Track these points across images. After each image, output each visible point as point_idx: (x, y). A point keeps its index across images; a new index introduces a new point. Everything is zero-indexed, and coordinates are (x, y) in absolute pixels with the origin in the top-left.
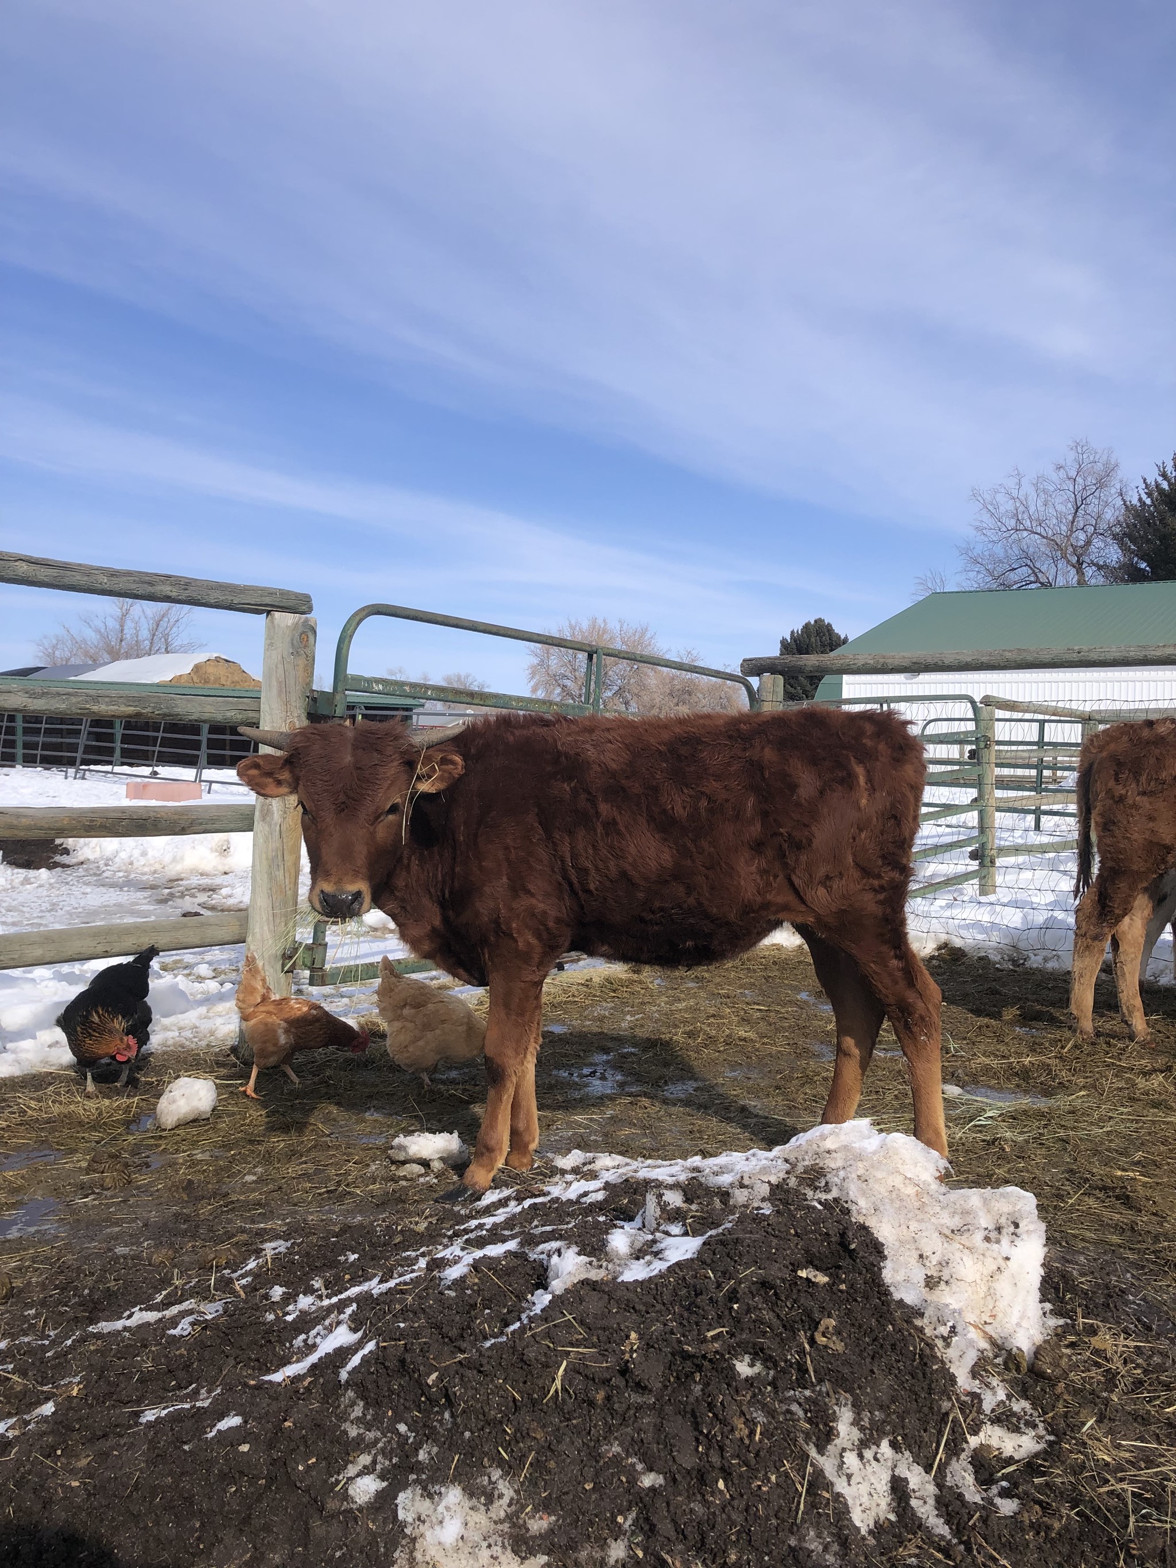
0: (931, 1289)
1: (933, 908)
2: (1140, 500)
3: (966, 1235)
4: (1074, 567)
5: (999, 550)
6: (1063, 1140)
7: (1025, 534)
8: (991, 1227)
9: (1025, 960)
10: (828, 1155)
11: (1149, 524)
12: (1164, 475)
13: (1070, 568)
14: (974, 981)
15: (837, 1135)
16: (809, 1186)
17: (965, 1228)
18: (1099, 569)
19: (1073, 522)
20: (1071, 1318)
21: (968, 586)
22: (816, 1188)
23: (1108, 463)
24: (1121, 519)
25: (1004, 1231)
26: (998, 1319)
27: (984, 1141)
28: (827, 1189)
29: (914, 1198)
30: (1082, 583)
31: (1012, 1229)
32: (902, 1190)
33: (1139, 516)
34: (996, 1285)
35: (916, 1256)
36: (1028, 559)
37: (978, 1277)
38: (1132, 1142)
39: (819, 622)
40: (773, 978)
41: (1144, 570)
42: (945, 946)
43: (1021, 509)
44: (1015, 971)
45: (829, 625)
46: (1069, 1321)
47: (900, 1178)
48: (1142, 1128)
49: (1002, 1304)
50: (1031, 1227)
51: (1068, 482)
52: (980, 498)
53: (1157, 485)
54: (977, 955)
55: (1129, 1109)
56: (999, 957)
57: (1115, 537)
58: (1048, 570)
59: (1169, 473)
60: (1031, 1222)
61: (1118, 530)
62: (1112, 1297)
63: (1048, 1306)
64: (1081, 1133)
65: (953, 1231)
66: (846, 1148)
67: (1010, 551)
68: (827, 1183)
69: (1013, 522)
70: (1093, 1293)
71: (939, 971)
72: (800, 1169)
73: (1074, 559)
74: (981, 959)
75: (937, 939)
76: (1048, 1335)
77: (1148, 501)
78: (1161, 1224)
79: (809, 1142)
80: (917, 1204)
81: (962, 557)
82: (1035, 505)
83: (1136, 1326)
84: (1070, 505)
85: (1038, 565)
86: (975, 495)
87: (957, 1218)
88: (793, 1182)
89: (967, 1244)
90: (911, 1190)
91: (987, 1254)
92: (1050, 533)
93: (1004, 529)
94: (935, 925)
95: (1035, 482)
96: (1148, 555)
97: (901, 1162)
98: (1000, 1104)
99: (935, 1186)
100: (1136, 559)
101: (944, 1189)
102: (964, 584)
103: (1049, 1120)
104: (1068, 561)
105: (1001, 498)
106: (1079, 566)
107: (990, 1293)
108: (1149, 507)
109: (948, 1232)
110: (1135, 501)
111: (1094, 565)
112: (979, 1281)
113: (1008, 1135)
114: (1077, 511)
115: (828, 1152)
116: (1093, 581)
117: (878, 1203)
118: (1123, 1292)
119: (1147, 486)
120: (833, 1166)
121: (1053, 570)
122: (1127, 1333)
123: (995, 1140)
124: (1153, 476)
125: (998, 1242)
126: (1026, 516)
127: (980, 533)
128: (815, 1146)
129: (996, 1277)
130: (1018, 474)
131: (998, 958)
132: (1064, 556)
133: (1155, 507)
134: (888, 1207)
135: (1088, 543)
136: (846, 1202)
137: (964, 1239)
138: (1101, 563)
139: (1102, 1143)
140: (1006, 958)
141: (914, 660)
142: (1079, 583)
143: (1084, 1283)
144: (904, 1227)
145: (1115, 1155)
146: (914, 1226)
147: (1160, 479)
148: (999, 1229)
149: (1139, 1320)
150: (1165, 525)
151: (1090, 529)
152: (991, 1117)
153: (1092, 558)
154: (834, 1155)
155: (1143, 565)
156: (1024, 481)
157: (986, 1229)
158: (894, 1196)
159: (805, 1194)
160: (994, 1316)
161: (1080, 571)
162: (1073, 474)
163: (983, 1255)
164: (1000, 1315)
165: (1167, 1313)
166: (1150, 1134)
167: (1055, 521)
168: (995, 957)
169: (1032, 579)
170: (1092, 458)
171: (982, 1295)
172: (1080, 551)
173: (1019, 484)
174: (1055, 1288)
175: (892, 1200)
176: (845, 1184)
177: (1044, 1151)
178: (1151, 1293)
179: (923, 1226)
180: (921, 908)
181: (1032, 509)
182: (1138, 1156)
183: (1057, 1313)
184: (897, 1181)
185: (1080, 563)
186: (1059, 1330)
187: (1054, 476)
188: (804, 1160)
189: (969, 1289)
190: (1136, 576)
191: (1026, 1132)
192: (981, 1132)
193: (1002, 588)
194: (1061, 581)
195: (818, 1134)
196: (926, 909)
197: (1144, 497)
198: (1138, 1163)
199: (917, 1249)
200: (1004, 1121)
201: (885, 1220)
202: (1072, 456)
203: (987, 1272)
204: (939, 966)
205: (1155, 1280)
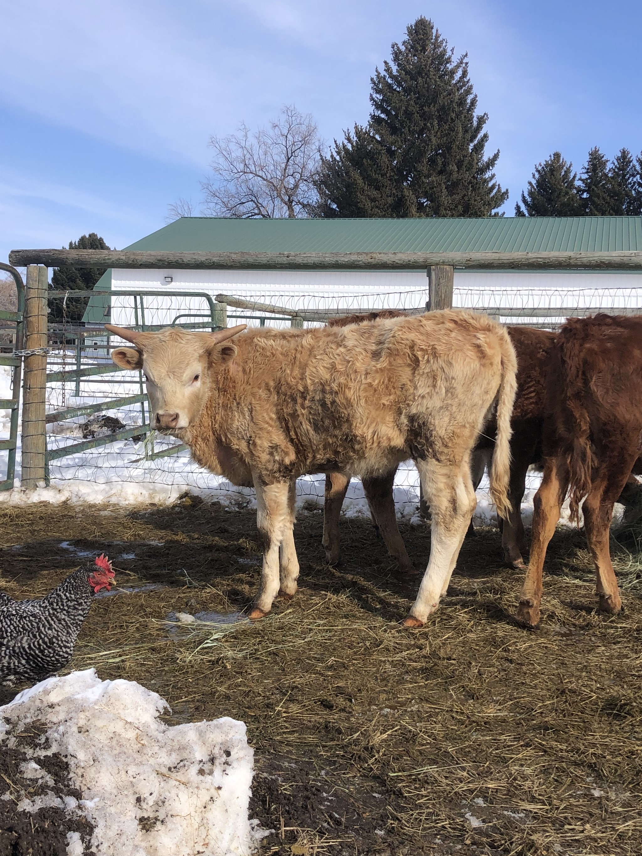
0: (147, 831)
1: (176, 465)
2: (332, 156)
3: (182, 771)
4: (286, 204)
5: (232, 188)
6: (274, 653)
7: (251, 176)
8: (206, 758)
9: (248, 503)
10: (50, 710)
11: (338, 175)
12: (349, 139)
13: (283, 205)
14: (208, 523)
15: (62, 687)
16: (29, 744)
17: (182, 764)
18: (303, 207)
19: (285, 170)
20: (275, 827)
21: (209, 213)
22: (36, 745)
23: (309, 126)
24: (319, 169)
25: (217, 762)
26: (210, 846)
27: (210, 661)
28: (47, 745)
29: (133, 741)
30: (292, 216)
31: (224, 758)
32: (123, 735)
33: (331, 168)
34: (209, 815)
35: (133, 800)
36: (253, 196)
37: (192, 810)
38: (326, 648)
39: (92, 236)
40: (38, 531)
41: (335, 210)
42: (186, 495)
43: (248, 156)
44: (240, 513)
45: (101, 239)
46: (273, 831)
47: (121, 724)
48: (334, 636)
49: (214, 832)
50: (241, 754)
51: (281, 138)
52: (217, 145)
53: (344, 146)
54: (210, 501)
55: (325, 621)
56: (228, 502)
57: (315, 183)
58: (268, 205)
59: (352, 137)
60: (242, 749)
61: (317, 178)
62: (309, 799)
63: (256, 821)
64: (288, 646)
65: (170, 769)
66: (69, 700)
67: (239, 188)
68: (47, 739)
69: (242, 166)
70: (294, 797)
71: (181, 516)
72: (21, 727)
73: (286, 199)
74: (214, 504)
75: (179, 490)
76: (256, 848)
77: (338, 158)
78: (348, 719)
79: (32, 699)
80: (136, 747)
81: (204, 191)
82: (258, 153)
83: (329, 824)
84: (283, 156)
85: (260, 201)
86: (213, 142)
87: (174, 755)
88: (12, 743)
89: (183, 780)
90: (131, 734)
91: (201, 787)
92: (269, 177)
93: (236, 171)
94: (178, 479)
95: (258, 136)
96: (338, 198)
97: (122, 707)
98: (225, 626)
99: (155, 727)
100: (329, 201)
101: (163, 727)
102: (206, 212)
103: (263, 637)
104: (282, 200)
105: (233, 146)
106: (289, 204)
107: (204, 824)
108: (338, 162)
109: (165, 771)
110: (329, 158)
111: (300, 204)
112: (193, 814)
113: (230, 654)
114: (288, 161)
115: (52, 706)
116: (300, 216)
117: (98, 753)
118: (319, 791)
119: (337, 146)
120: (55, 720)
121: (271, 206)
122: (321, 833)
123: (219, 659)
124: (341, 140)
125: (211, 773)
126: (251, 162)
127: (217, 173)
128: (38, 703)
129: (208, 807)
130: (245, 128)
131: (226, 503)
132: (279, 196)
133: (343, 163)
134: (106, 756)
135: (296, 186)
136: (66, 756)
137: (180, 776)
138: (305, 203)
139: (304, 652)
140: (233, 502)
141: (159, 258)
142: (290, 217)
143: (286, 788)
144: (123, 773)
145: (314, 662)
146: (132, 770)
147: (346, 142)
148: (212, 760)
149: (331, 817)
150: (350, 177)
151: (298, 176)
152: (217, 639)
153: (299, 197)
154: (57, 708)
155: (334, 206)
156: (249, 135)
157: (201, 761)
158: (114, 742)
159: (25, 754)
160: (206, 845)
161: (290, 208)
162: (285, 132)
163: (197, 787)
164: (212, 843)
165: (353, 804)
166: (340, 640)
167: (272, 168)
168: (225, 502)
169: (256, 211)
170: (298, 121)
171: (196, 826)
172: (290, 192)
173: (246, 136)
174: (263, 801)
175: (111, 748)
176: (65, 740)
177: (258, 665)
178: (340, 788)
179: (141, 769)
180: (166, 465)
181: (256, 158)
182: (332, 660)
183: (264, 825)
184: (118, 727)
185: (290, 201)
186: (265, 841)
187: (271, 133)
188: (26, 717)
189: (185, 823)
190: (329, 214)
191: (245, 649)
192: (207, 653)
193: (234, 217)
194: (277, 215)
195: (41, 689)
196: (170, 465)
197: (335, 154)
198: (332, 666)
199: (135, 793)
200: (227, 641)
201: (103, 769)
202: (284, 118)
203: (200, 804)
204: (181, 513)
205: (344, 774)
